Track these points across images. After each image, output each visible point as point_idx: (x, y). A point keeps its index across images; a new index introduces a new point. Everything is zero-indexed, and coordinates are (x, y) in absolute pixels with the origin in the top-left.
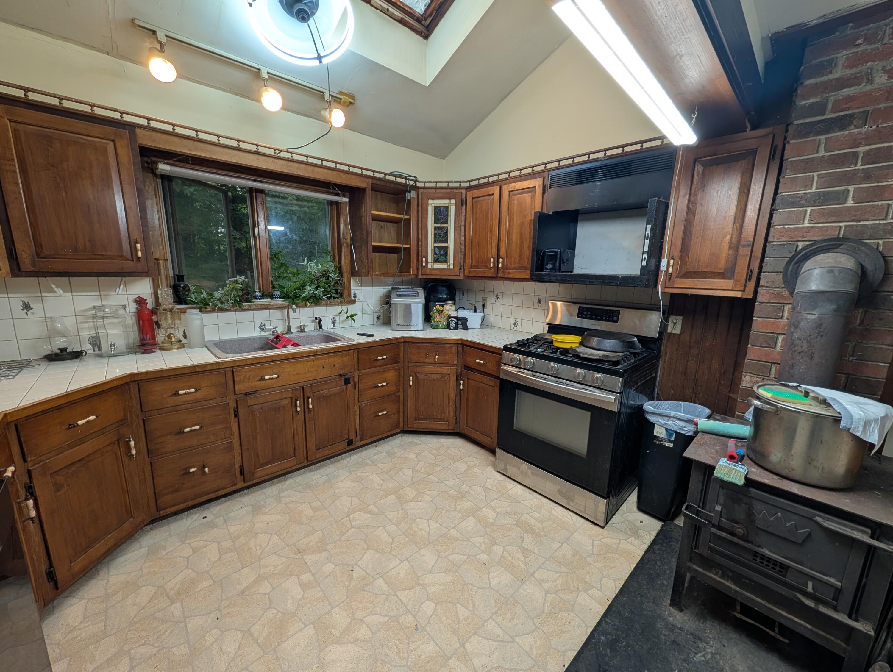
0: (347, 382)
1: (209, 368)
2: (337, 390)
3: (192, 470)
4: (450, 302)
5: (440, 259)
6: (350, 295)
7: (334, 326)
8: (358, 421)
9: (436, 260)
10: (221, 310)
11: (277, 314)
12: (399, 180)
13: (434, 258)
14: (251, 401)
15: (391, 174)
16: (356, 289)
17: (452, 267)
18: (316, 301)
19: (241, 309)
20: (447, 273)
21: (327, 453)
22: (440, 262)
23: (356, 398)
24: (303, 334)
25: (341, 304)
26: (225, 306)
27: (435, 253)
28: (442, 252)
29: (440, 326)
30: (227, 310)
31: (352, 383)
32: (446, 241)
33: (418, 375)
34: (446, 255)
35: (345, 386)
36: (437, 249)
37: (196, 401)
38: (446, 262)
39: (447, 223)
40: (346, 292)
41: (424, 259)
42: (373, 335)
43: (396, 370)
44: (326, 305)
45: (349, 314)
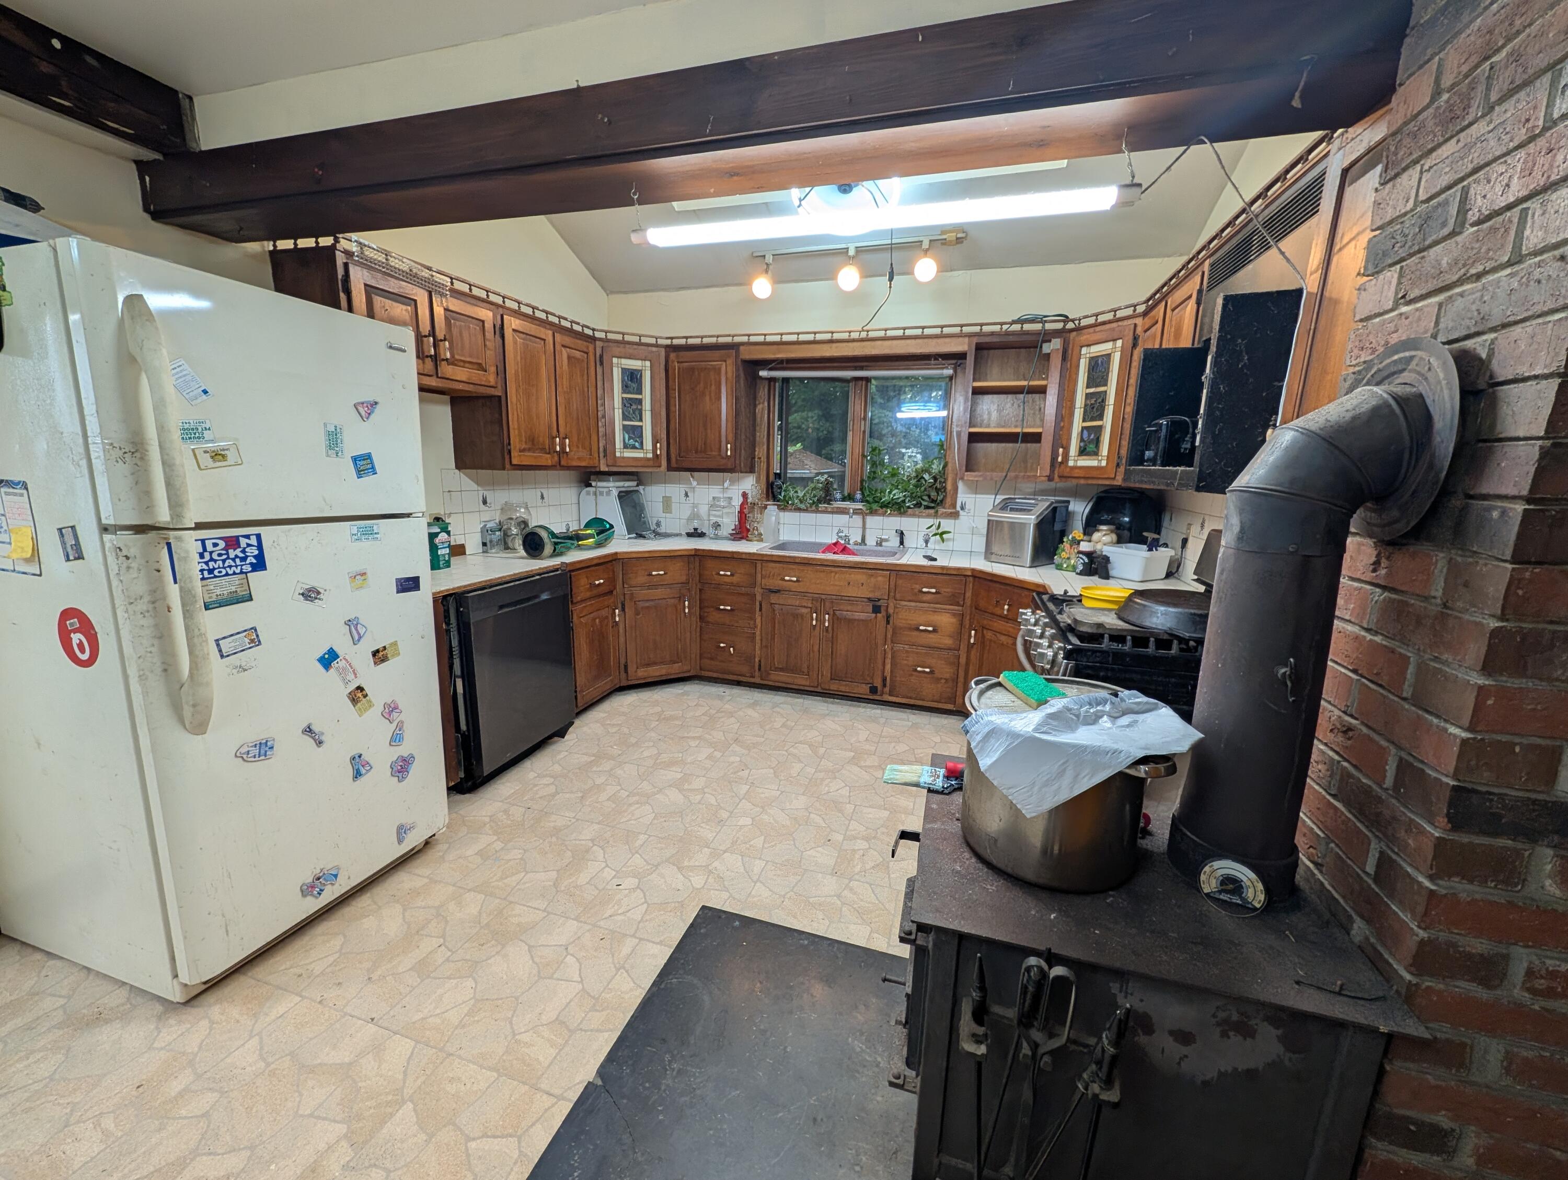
0: (876, 610)
1: (744, 557)
2: (863, 616)
3: (722, 645)
4: (1104, 528)
5: (1088, 449)
6: (954, 505)
7: (927, 546)
8: (888, 667)
9: (1083, 452)
10: (799, 510)
11: (857, 520)
12: (1027, 327)
13: (1080, 447)
14: (774, 598)
15: (1014, 322)
16: (964, 496)
17: (1104, 463)
18: (898, 508)
19: (817, 511)
20: (1095, 474)
21: (843, 688)
22: (1088, 454)
23: (889, 636)
24: (880, 548)
25: (936, 515)
26: (802, 506)
27: (1082, 440)
28: (1092, 437)
29: (1065, 566)
30: (806, 510)
31: (883, 613)
32: (1101, 417)
33: (985, 632)
34: (1097, 442)
35: (874, 615)
36: (1085, 432)
37: (732, 584)
38: (1096, 453)
39: (1106, 385)
40: (948, 500)
41: (1061, 450)
42: (935, 560)
43: (954, 615)
44: (914, 515)
45: (940, 531)
